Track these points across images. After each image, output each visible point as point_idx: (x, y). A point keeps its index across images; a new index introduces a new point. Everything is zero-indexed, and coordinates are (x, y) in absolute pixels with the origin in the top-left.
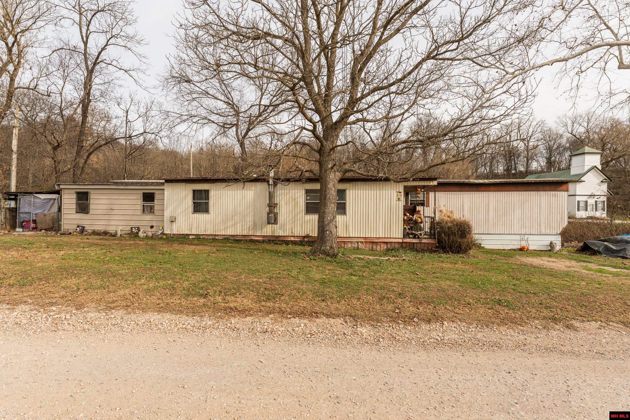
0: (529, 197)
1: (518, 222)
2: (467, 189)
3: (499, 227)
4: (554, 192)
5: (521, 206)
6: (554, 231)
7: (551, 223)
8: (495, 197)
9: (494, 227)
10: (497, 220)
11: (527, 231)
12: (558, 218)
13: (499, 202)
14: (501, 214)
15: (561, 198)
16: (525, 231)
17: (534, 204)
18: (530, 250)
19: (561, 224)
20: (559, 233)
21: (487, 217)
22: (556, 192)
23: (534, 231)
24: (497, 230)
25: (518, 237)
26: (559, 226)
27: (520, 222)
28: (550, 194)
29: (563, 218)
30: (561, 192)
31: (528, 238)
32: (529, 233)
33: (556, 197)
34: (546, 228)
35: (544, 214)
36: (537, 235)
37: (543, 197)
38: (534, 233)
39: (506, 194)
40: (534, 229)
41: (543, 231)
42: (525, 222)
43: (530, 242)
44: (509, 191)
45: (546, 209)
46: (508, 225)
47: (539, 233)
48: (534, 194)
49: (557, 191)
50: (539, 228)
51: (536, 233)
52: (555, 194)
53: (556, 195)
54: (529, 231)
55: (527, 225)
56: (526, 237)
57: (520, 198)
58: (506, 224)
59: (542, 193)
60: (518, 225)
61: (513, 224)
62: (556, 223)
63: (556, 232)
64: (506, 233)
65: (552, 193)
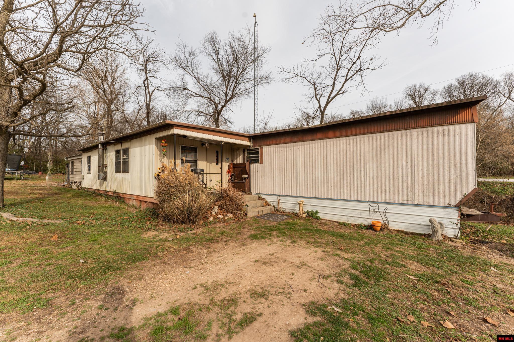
0: (391, 142)
1: (371, 182)
2: (300, 138)
3: (342, 190)
4: (440, 128)
5: (377, 156)
6: (442, 200)
7: (436, 185)
8: (336, 145)
9: (336, 190)
10: (339, 180)
11: (388, 198)
12: (452, 177)
13: (341, 153)
14: (345, 169)
15: (458, 137)
16: (384, 198)
17: (400, 153)
18: (391, 231)
19: (458, 187)
20: (453, 203)
21: (325, 175)
22: (446, 128)
23: (401, 198)
24: (339, 194)
25: (365, 206)
26: (455, 191)
27: (375, 182)
28: (433, 133)
29: (464, 174)
30: (457, 126)
31: (386, 209)
32: (392, 201)
33: (446, 138)
34: (426, 193)
35: (420, 168)
36: (407, 204)
37: (418, 138)
38: (401, 202)
39: (351, 141)
40: (401, 195)
41: (419, 199)
42: (383, 182)
43: (390, 217)
44: (355, 135)
45: (425, 160)
46: (356, 187)
47: (410, 202)
48: (400, 135)
49: (448, 124)
50: (410, 194)
51: (405, 202)
52: (443, 131)
53: (446, 133)
54: (392, 198)
55: (387, 188)
56: (382, 207)
57: (375, 144)
58: (352, 185)
59: (415, 133)
60: (371, 187)
61: (363, 185)
62: (447, 185)
63: (447, 202)
64: (352, 199)
65: (435, 129)
